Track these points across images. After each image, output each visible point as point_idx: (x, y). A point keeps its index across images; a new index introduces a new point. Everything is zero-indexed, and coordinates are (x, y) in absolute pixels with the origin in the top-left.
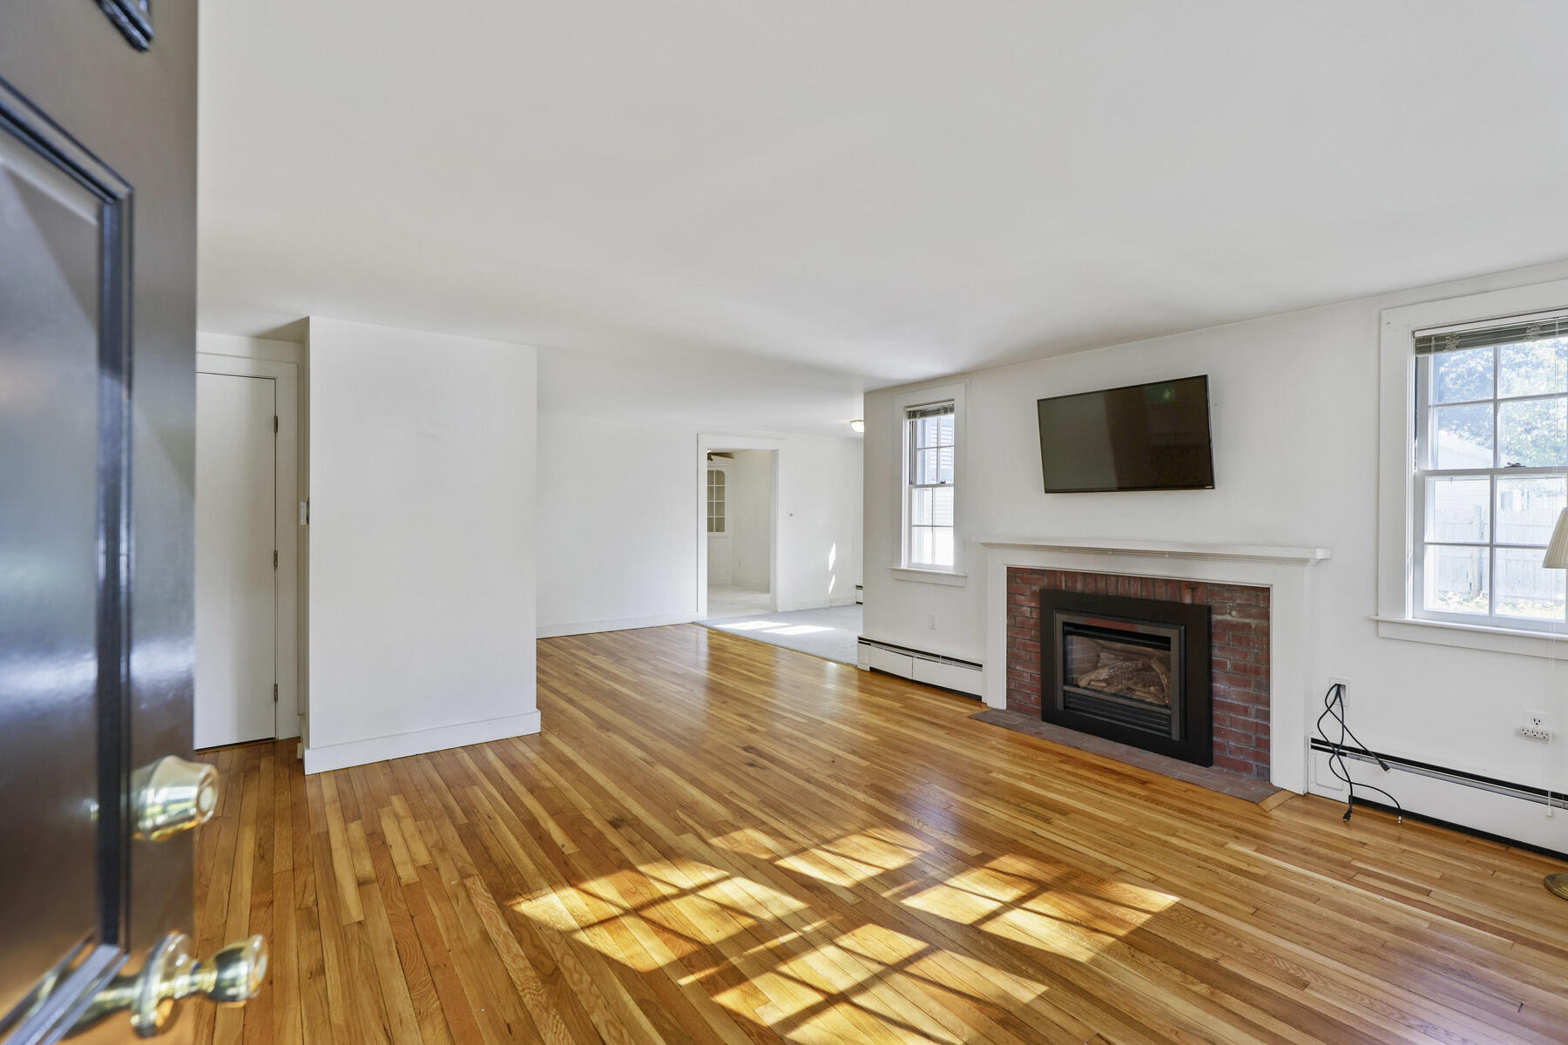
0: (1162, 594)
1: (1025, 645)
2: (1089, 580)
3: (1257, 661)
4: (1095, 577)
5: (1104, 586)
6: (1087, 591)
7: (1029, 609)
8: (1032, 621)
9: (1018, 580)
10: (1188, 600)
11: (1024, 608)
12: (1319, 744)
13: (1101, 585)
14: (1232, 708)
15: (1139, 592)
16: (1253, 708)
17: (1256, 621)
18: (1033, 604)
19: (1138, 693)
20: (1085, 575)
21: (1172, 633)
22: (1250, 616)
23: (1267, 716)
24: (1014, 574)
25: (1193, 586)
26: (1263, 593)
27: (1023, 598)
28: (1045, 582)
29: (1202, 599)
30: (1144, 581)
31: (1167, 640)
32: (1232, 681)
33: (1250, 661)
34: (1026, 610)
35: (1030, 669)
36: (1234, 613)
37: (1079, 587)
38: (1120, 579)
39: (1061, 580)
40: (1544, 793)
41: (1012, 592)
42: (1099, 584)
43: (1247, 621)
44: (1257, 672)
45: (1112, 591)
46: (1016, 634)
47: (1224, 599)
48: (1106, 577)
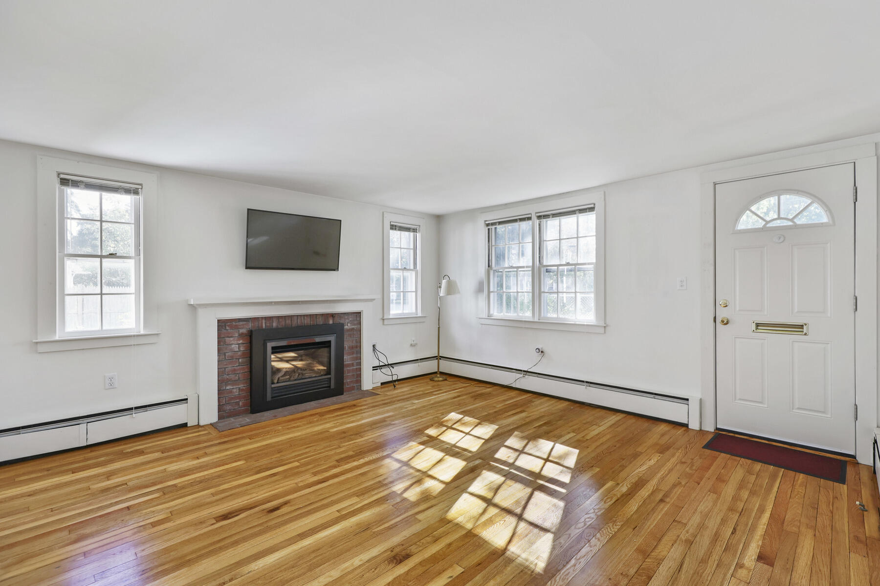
0: (320, 321)
1: (235, 370)
2: (280, 320)
3: (356, 342)
4: (284, 317)
5: (290, 321)
6: (280, 327)
7: (237, 346)
8: (239, 353)
9: (227, 328)
10: (331, 322)
11: (233, 346)
12: (375, 368)
13: (288, 322)
14: (349, 365)
15: (309, 322)
16: (355, 362)
17: (356, 326)
18: (241, 342)
19: (307, 375)
20: (278, 318)
21: (332, 338)
22: (354, 325)
23: (360, 364)
24: (222, 324)
25: (333, 315)
26: (359, 314)
27: (232, 339)
28: (250, 326)
29: (338, 320)
30: (311, 316)
31: (330, 342)
32: (349, 354)
33: (354, 344)
34: (235, 347)
35: (238, 385)
36: (349, 325)
37: (275, 325)
38: (299, 317)
39: (262, 323)
40: (418, 360)
41: (222, 336)
42: (287, 322)
43: (353, 327)
44: (357, 347)
45: (295, 323)
46: (226, 365)
47: (345, 319)
48: (291, 317)
